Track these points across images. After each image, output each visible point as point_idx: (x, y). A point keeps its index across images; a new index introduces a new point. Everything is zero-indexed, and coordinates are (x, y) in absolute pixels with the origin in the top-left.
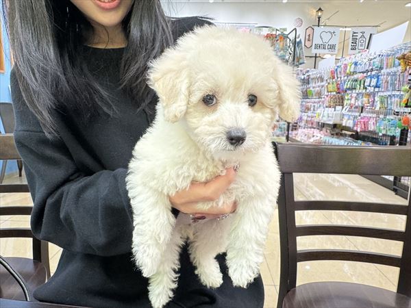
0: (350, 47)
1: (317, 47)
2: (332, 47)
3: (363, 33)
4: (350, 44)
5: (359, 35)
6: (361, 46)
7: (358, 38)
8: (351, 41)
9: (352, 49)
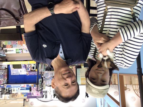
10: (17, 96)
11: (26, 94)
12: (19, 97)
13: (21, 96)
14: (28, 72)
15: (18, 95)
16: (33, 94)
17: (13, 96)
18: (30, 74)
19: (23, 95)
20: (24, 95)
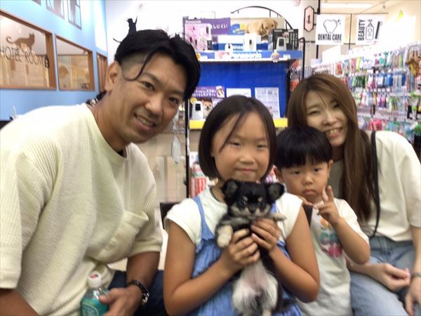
0: (357, 37)
1: (321, 37)
2: (338, 37)
3: (370, 21)
4: (357, 33)
5: (367, 23)
6: (370, 35)
7: (365, 26)
8: (358, 30)
9: (360, 39)
10: (260, 25)
11: (234, 32)
12: (255, 21)
13: (248, 26)
14: (218, 96)
15: (258, 28)
16: (207, 32)
17: (273, 26)
18: (213, 91)
19: (241, 28)
20: (238, 30)
